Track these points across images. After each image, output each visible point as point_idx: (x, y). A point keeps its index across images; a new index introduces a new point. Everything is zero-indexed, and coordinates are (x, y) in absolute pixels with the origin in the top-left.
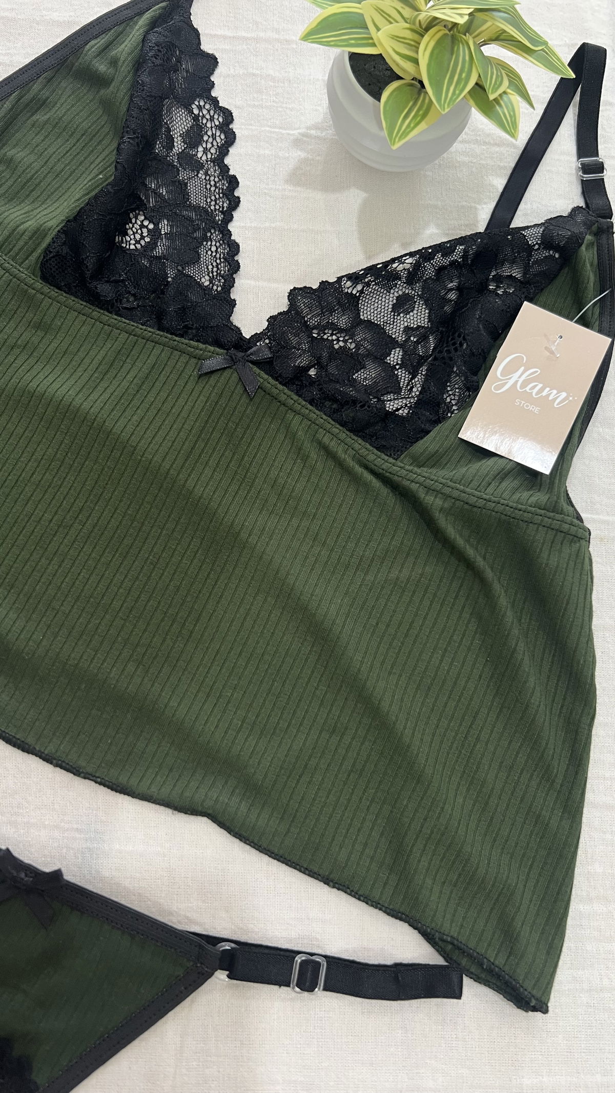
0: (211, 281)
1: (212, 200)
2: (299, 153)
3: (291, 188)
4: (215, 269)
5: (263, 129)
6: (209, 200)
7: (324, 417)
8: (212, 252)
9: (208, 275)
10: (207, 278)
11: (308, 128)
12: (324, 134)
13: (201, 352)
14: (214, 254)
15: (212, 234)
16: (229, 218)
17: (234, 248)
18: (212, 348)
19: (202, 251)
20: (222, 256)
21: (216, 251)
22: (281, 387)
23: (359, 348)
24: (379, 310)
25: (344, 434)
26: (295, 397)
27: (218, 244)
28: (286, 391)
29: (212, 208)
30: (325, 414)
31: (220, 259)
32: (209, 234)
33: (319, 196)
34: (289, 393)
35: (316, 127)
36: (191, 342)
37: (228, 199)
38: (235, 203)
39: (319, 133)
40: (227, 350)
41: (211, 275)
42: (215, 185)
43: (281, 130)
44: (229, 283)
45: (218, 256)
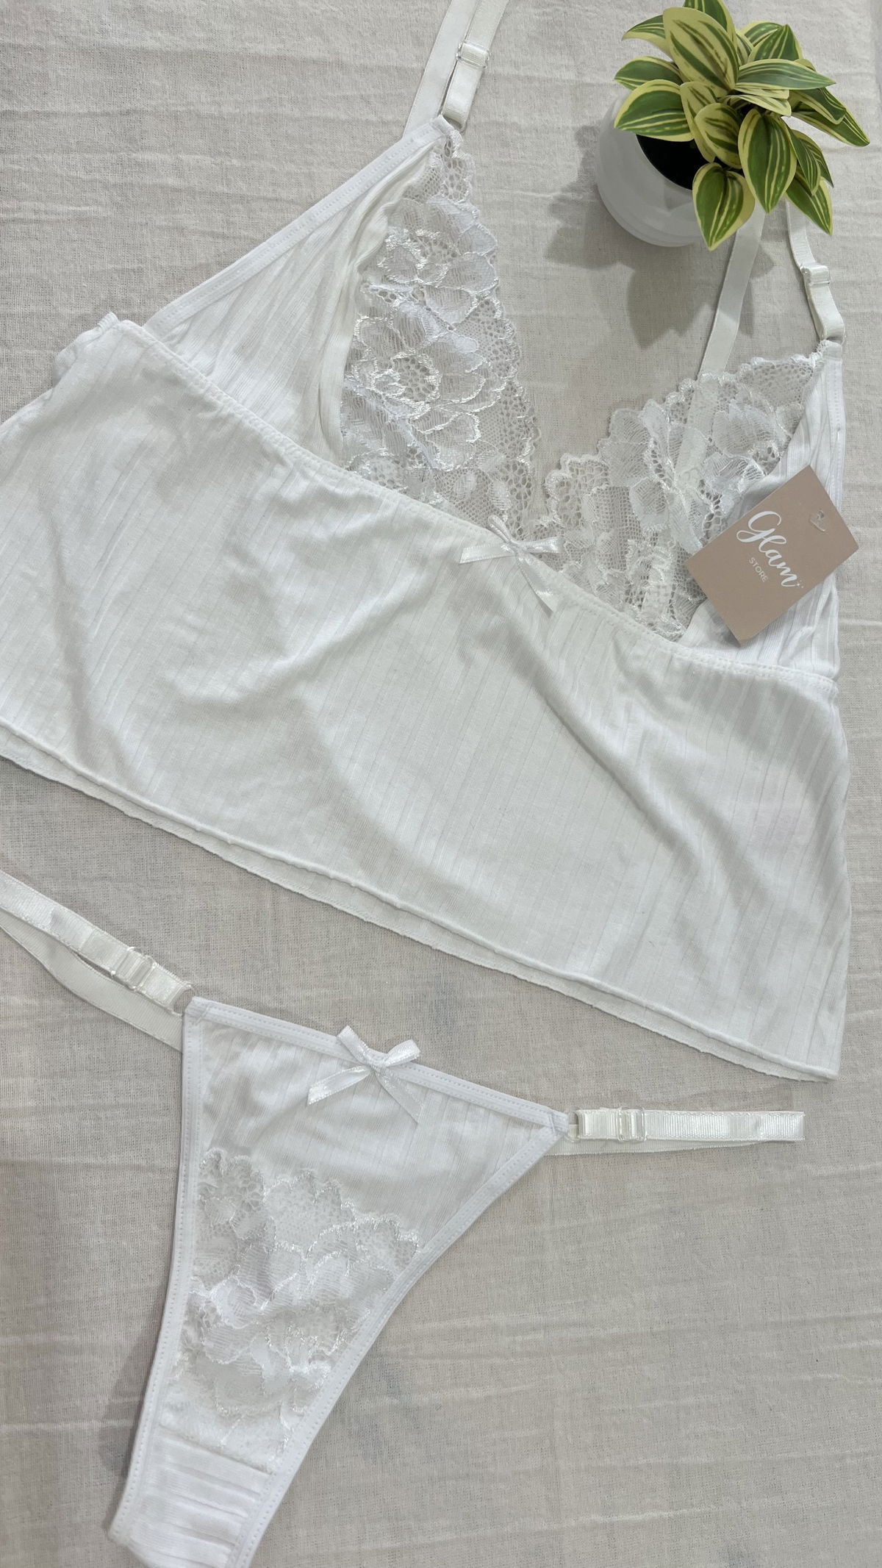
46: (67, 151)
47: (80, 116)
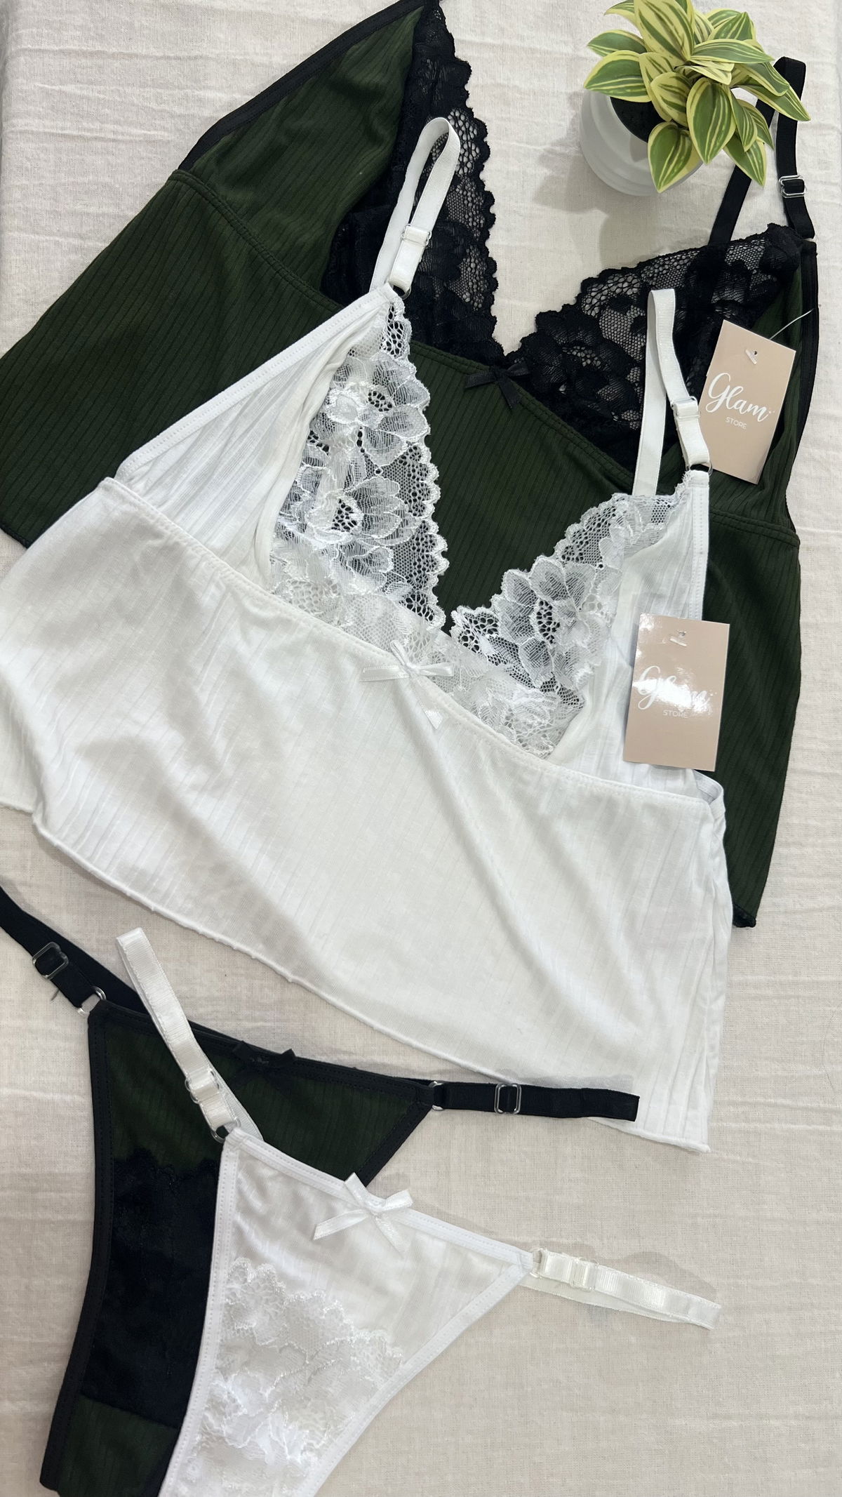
0: (471, 297)
1: (469, 217)
2: (545, 170)
3: (538, 206)
4: (475, 286)
5: (512, 144)
6: (467, 216)
7: (574, 431)
8: (472, 269)
9: (469, 291)
10: (468, 294)
11: (553, 144)
12: (567, 152)
13: (467, 367)
14: (473, 271)
15: (470, 251)
16: (486, 236)
17: (491, 266)
18: (476, 364)
19: (462, 267)
20: (481, 273)
21: (476, 268)
22: (538, 403)
23: (604, 366)
24: (619, 330)
25: (591, 448)
26: (550, 413)
27: (477, 261)
28: (542, 406)
29: (470, 224)
30: (575, 429)
31: (479, 276)
32: (468, 251)
33: (563, 216)
34: (544, 408)
35: (561, 143)
36: (457, 356)
37: (484, 216)
38: (491, 220)
39: (563, 151)
40: (490, 365)
41: (471, 291)
42: (472, 201)
43: (528, 146)
44: (489, 301)
45: (477, 272)
46: (144, 85)
47: (157, 58)
